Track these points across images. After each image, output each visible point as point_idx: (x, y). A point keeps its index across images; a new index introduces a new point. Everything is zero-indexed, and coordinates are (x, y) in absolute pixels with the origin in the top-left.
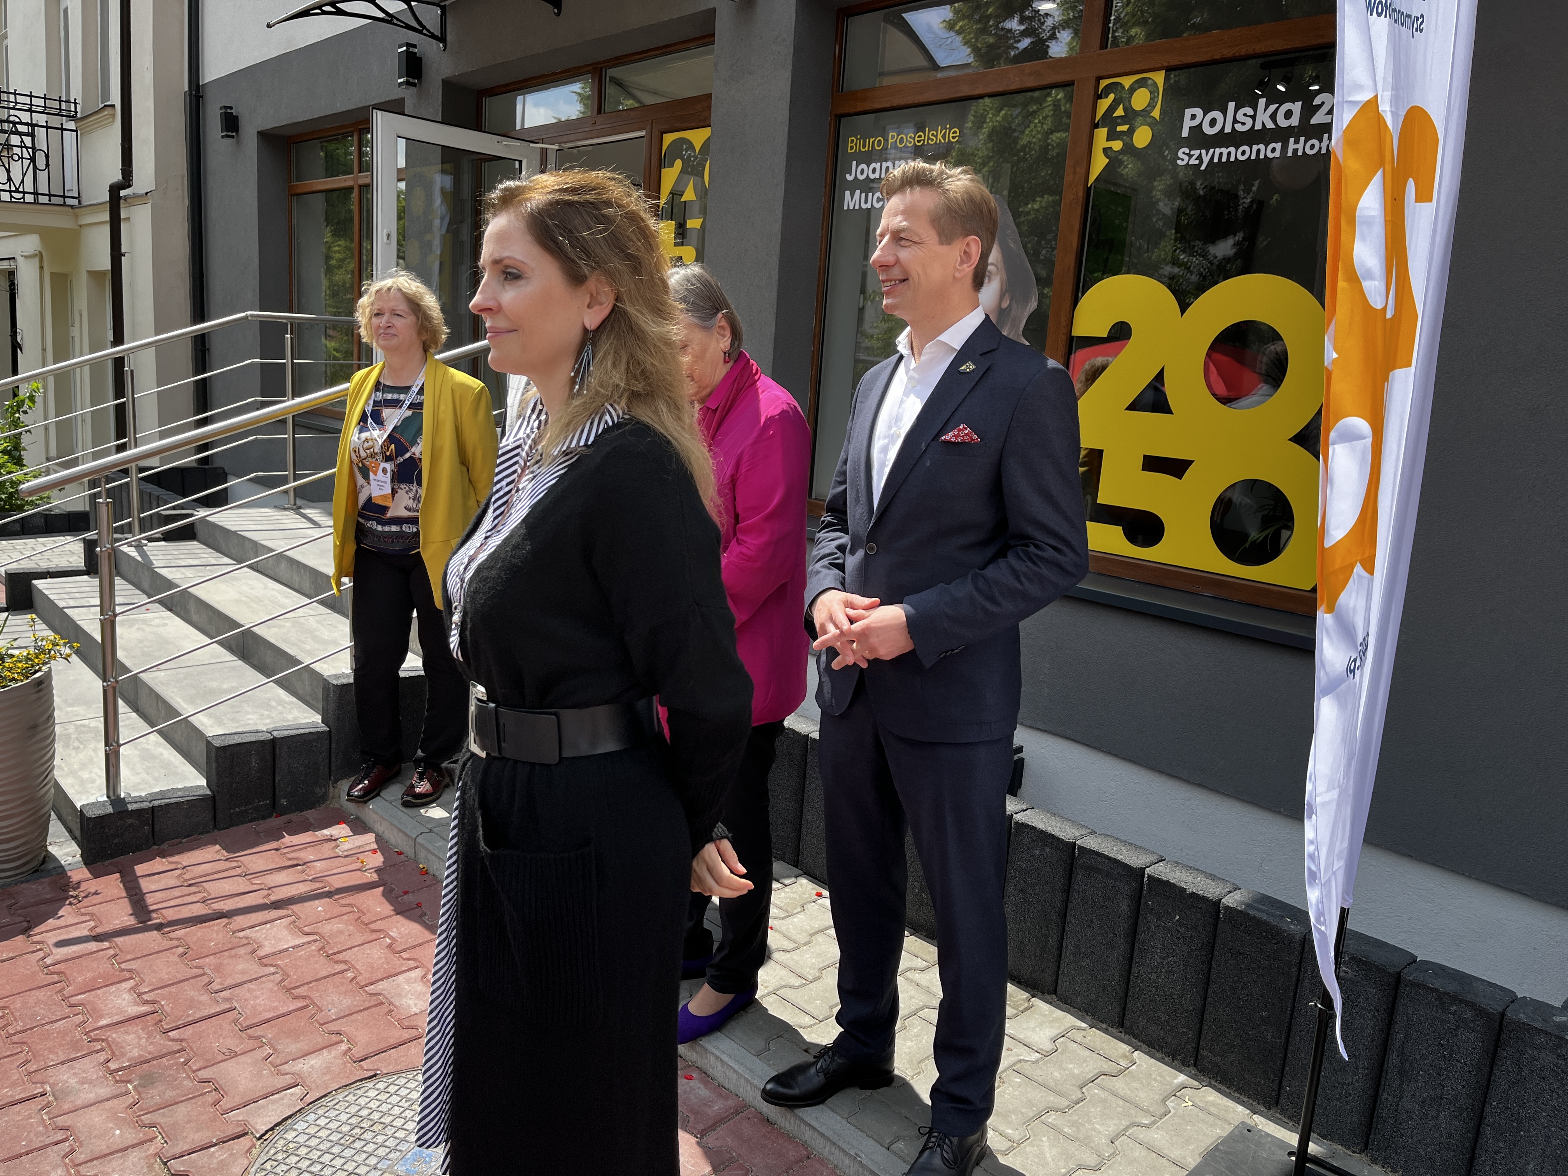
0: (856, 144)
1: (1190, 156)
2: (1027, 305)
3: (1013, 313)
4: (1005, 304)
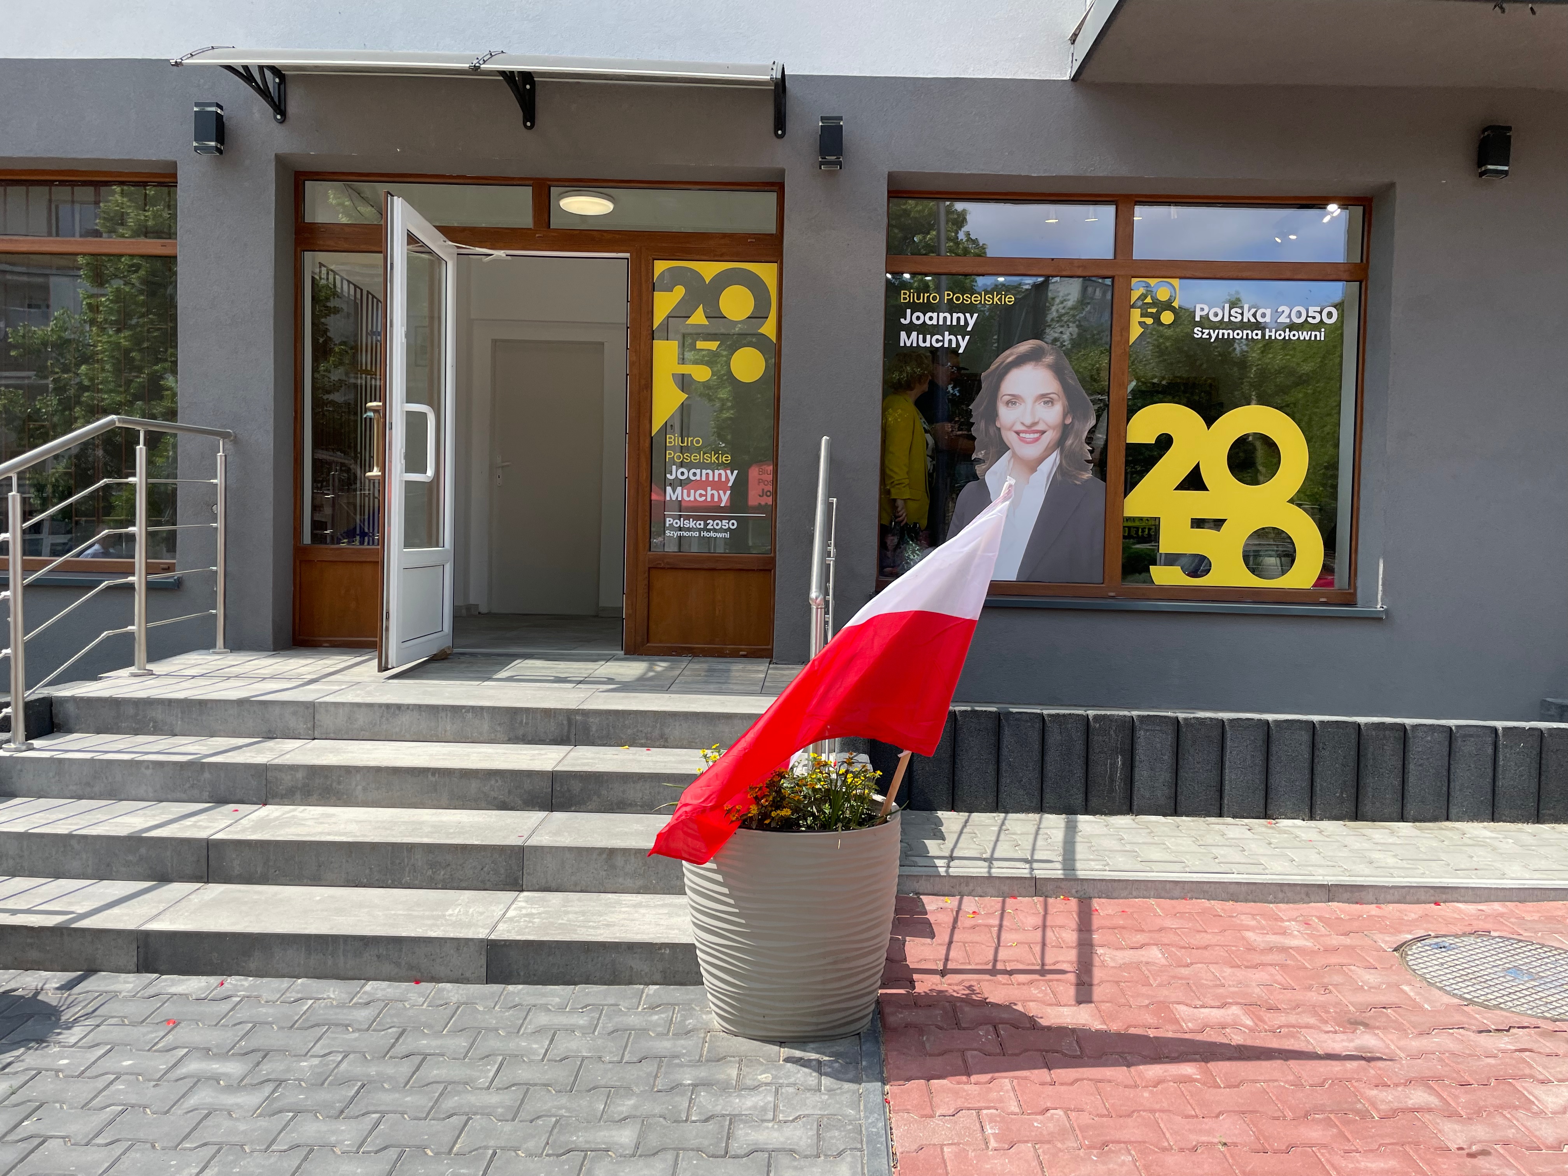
1: (1203, 333)
3: (1076, 427)
4: (1068, 421)
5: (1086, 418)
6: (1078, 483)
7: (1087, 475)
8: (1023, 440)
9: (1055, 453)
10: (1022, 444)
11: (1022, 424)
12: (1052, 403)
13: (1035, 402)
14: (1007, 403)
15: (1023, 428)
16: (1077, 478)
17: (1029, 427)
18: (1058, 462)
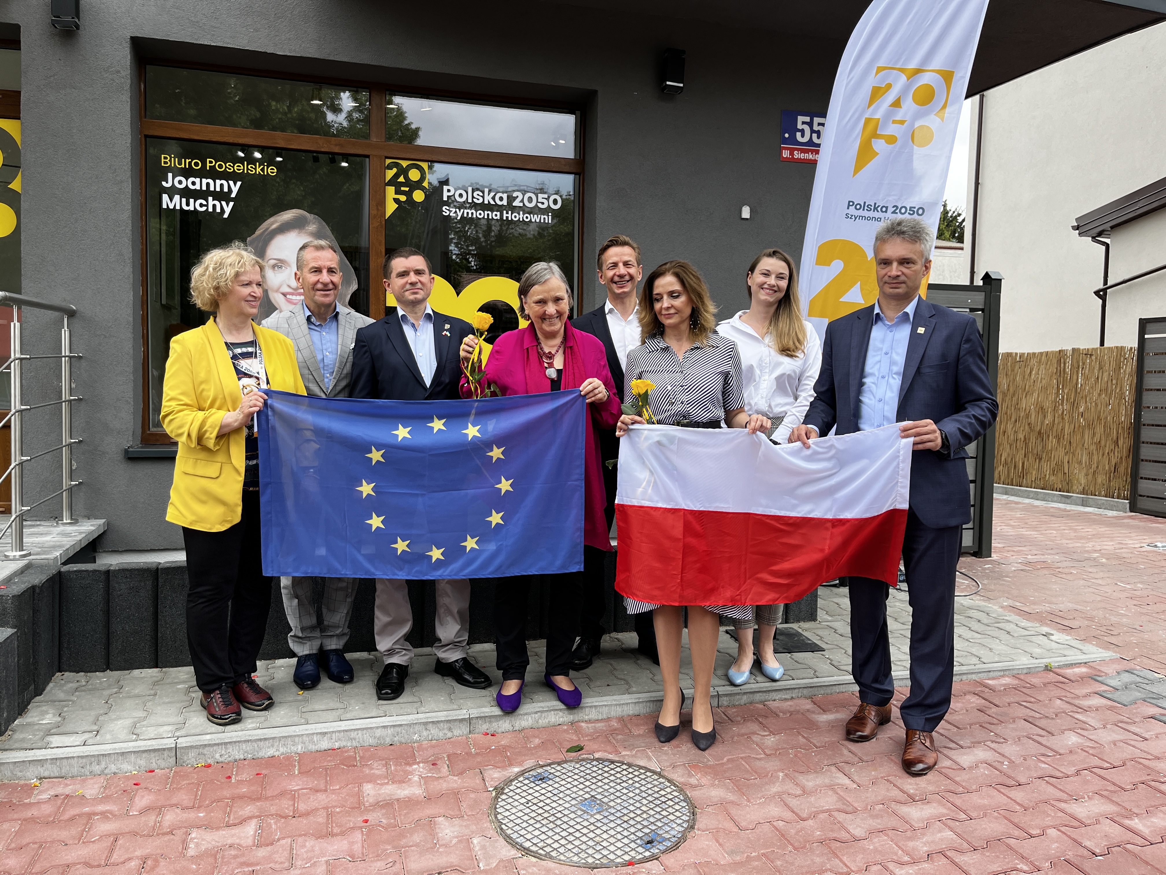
1: (450, 212)
5: (349, 284)
10: (289, 305)
14: (274, 267)
15: (289, 290)
17: (295, 289)
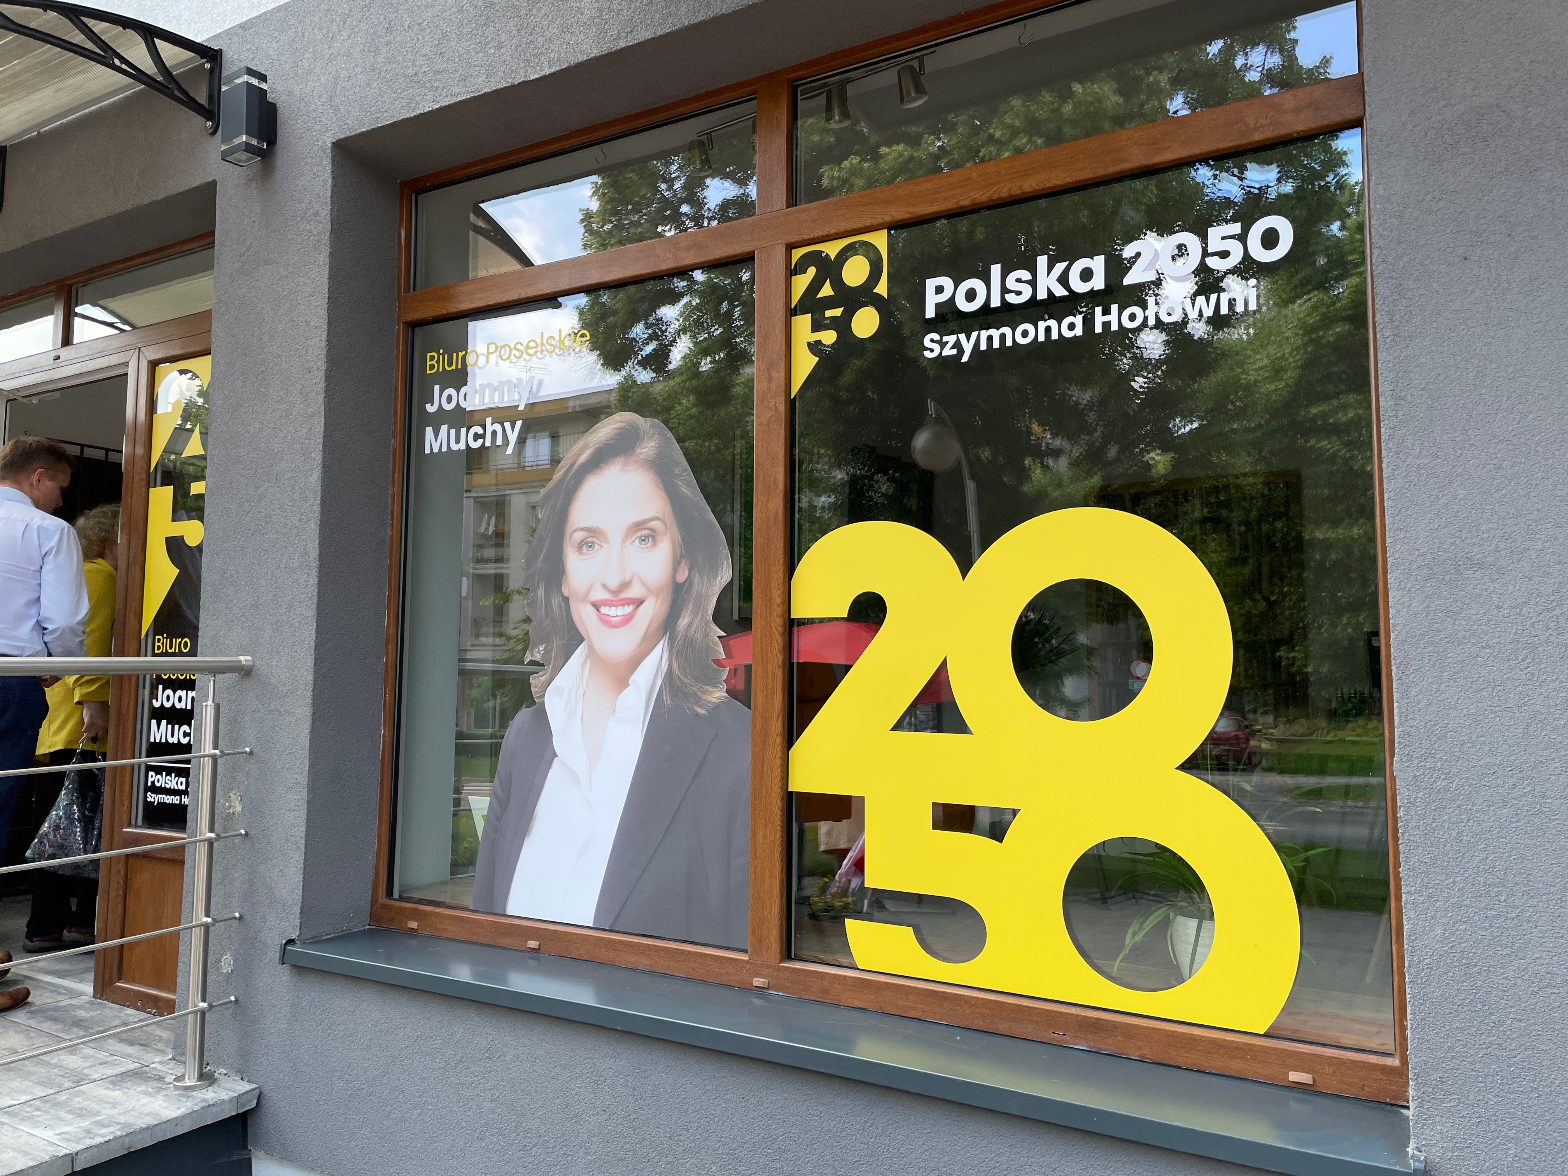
0: (438, 362)
2: (716, 576)
3: (695, 588)
4: (682, 577)
5: (714, 569)
6: (701, 711)
7: (718, 695)
8: (605, 620)
9: (660, 645)
10: (603, 627)
11: (605, 586)
12: (653, 537)
13: (625, 539)
14: (580, 546)
15: (605, 596)
16: (698, 701)
17: (615, 593)
18: (665, 667)
